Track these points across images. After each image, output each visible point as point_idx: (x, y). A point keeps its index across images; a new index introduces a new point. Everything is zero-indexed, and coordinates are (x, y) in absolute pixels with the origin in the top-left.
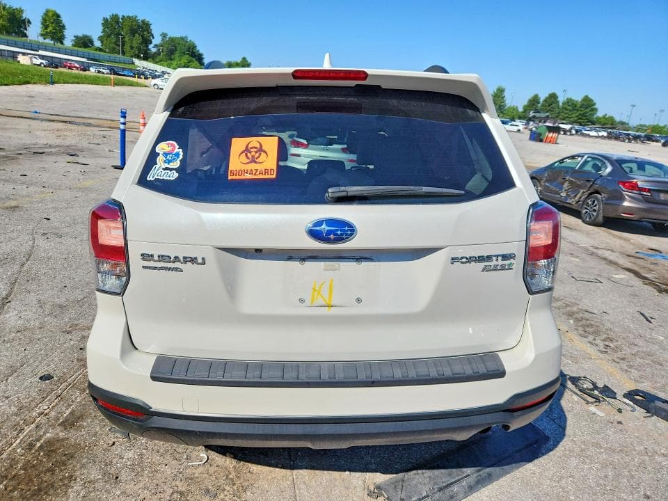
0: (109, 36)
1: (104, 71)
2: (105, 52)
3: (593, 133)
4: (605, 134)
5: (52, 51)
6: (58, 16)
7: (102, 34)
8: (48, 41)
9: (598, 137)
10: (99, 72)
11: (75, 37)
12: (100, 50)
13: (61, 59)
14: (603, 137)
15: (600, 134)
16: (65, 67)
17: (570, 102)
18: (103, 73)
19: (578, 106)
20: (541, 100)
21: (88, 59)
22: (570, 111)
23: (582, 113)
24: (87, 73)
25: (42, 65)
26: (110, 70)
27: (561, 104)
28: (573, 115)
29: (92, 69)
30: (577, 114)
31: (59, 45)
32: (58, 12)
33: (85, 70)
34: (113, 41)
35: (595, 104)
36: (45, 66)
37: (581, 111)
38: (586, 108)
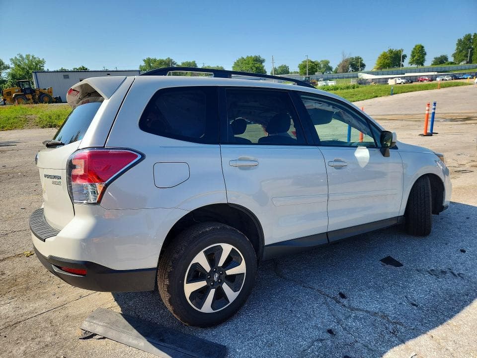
0: (461, 51)
1: (447, 78)
2: (456, 64)
5: (415, 72)
6: (423, 47)
7: (455, 52)
8: (414, 66)
10: (443, 80)
11: (435, 58)
12: (452, 63)
13: (416, 76)
16: (418, 81)
18: (446, 80)
21: (438, 72)
24: (434, 82)
25: (402, 83)
26: (452, 77)
29: (438, 79)
31: (420, 67)
32: (422, 45)
33: (432, 80)
34: (464, 54)
36: (404, 83)
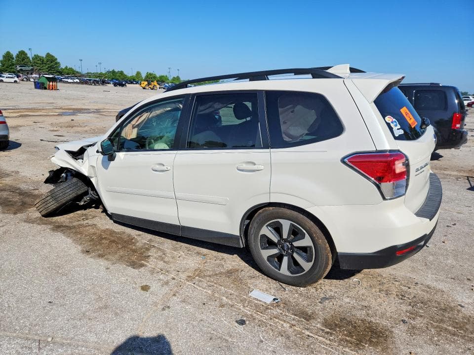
3: (70, 81)
4: (78, 81)
9: (74, 83)
14: (77, 83)
15: (75, 81)
17: (36, 57)
19: (45, 60)
20: (14, 56)
22: (40, 64)
23: (50, 66)
27: (31, 59)
28: (44, 68)
30: (47, 67)
35: (56, 59)
37: (49, 64)
38: (51, 62)
